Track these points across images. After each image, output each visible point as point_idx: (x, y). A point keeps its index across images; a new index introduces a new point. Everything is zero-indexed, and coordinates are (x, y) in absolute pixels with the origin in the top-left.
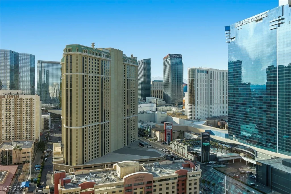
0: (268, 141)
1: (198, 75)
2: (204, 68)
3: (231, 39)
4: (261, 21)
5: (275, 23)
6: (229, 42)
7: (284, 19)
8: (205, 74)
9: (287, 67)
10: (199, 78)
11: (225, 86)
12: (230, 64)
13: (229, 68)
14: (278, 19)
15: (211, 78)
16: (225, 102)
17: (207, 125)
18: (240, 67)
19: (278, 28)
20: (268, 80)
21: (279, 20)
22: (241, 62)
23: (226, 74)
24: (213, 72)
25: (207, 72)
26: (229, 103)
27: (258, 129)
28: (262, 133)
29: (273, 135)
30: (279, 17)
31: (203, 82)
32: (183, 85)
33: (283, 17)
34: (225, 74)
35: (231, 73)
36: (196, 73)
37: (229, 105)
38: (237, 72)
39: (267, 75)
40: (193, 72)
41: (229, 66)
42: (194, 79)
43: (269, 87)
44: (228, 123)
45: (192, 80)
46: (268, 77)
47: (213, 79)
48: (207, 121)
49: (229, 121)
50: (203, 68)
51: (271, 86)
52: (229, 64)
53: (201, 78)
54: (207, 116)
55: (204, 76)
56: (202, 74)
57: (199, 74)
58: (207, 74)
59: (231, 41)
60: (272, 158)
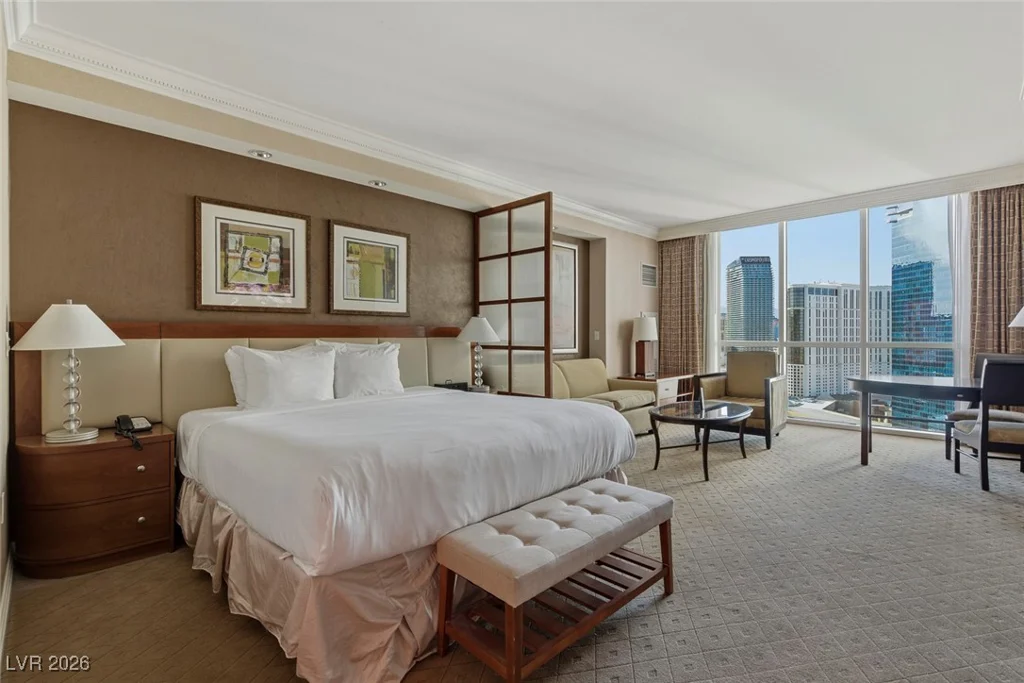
1: (811, 301)
2: (827, 284)
3: (901, 213)
6: (896, 222)
8: (828, 297)
10: (813, 305)
11: (884, 324)
12: (897, 271)
13: (893, 283)
15: (845, 306)
16: (884, 359)
17: (836, 410)
18: (928, 278)
22: (930, 265)
23: (888, 293)
24: (852, 292)
25: (836, 292)
26: (893, 361)
31: (825, 314)
32: (774, 323)
34: (884, 296)
35: (898, 292)
36: (807, 296)
37: (893, 367)
38: (918, 290)
40: (799, 292)
41: (893, 278)
42: (801, 308)
44: (890, 409)
45: (795, 311)
47: (852, 307)
48: (836, 403)
49: (893, 403)
50: (824, 284)
52: (893, 272)
53: (818, 305)
54: (835, 388)
55: (826, 301)
56: (822, 297)
57: (813, 296)
58: (835, 297)
59: (899, 218)
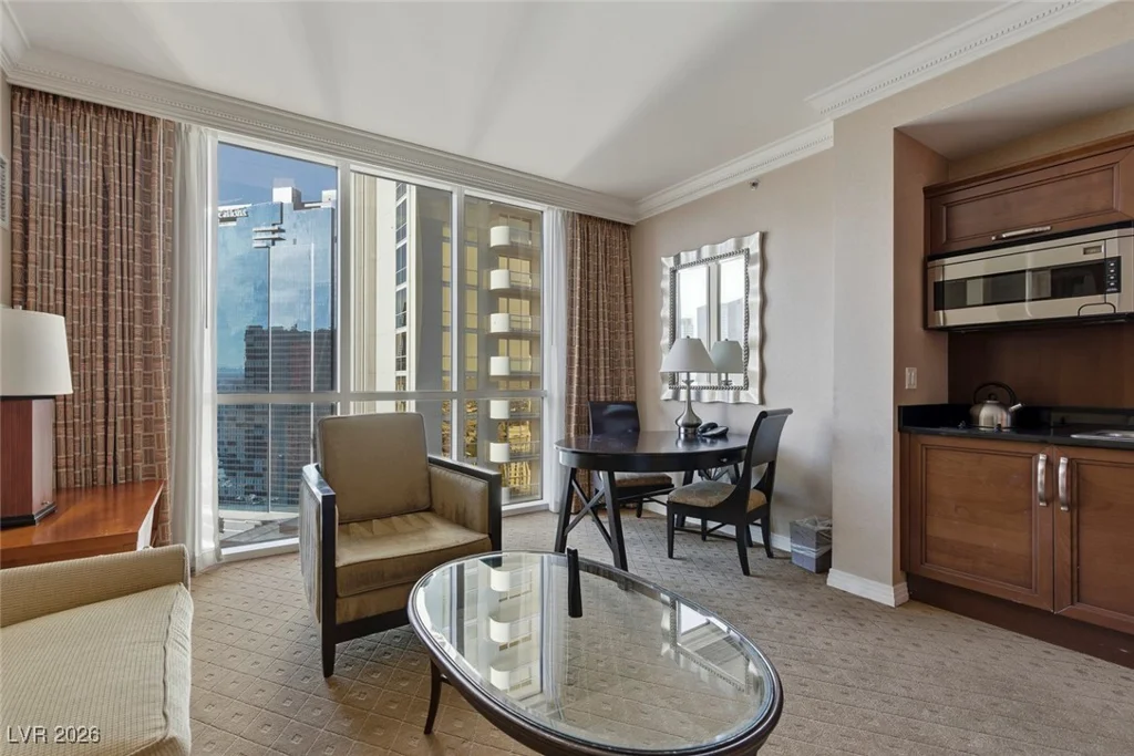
0: (249, 490)
4: (234, 224)
5: (264, 236)
7: (283, 231)
9: (290, 332)
14: (271, 228)
19: (272, 248)
20: (248, 357)
21: (274, 232)
27: (225, 468)
28: (234, 475)
29: (261, 475)
30: (274, 225)
33: (283, 227)
39: (248, 345)
43: (251, 373)
46: (247, 351)
51: (254, 369)
60: (257, 526)
